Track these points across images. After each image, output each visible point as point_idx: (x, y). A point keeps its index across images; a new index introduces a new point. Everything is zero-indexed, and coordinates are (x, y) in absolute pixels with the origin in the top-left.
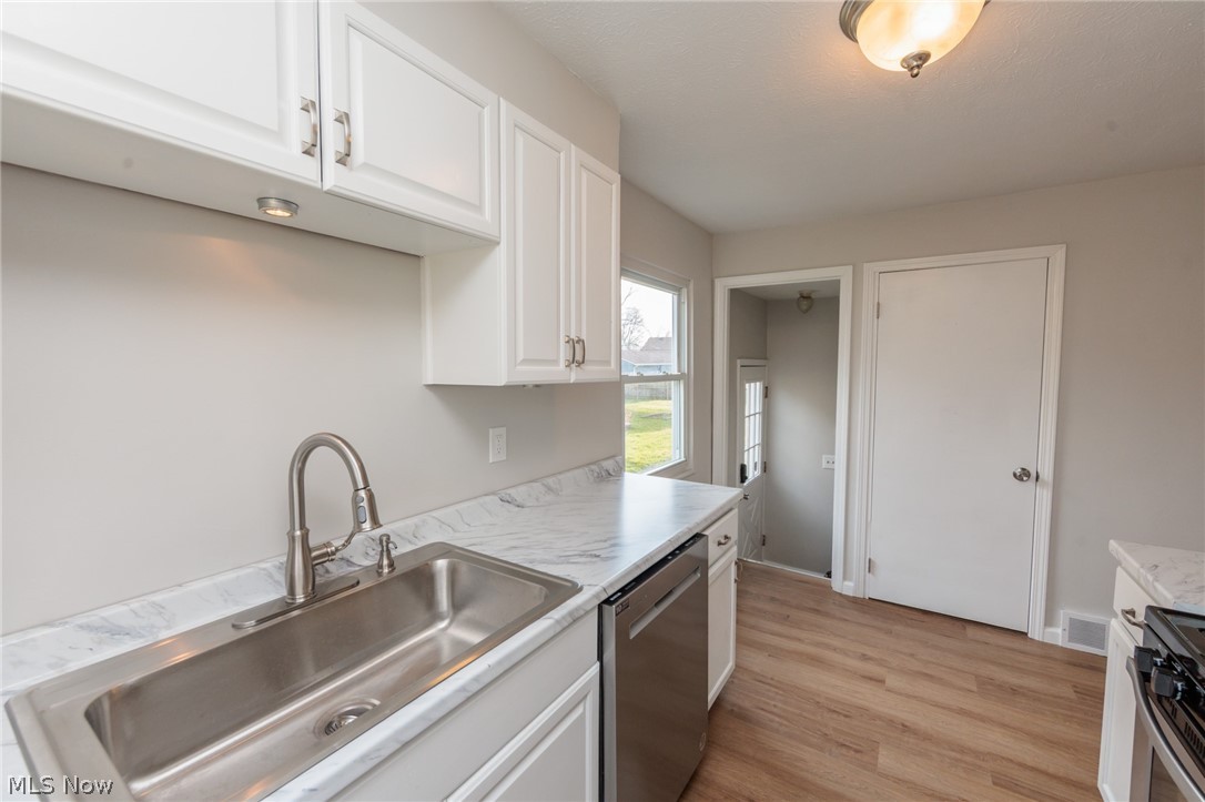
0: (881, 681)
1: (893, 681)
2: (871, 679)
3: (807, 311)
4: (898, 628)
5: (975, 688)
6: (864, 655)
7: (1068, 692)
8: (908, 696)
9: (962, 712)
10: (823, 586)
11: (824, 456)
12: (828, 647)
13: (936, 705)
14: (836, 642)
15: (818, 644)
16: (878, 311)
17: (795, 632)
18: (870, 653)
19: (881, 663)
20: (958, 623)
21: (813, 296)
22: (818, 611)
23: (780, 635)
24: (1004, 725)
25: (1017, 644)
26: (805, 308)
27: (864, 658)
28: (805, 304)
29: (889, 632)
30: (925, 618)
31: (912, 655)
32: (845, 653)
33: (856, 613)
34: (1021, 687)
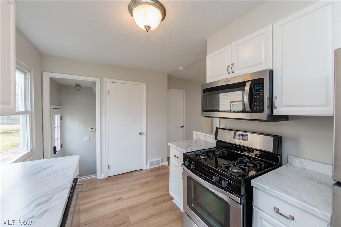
0: (121, 199)
1: (124, 196)
2: (119, 199)
3: (79, 90)
4: (119, 181)
5: (140, 187)
6: (114, 194)
7: (153, 178)
8: (129, 198)
9: (141, 194)
10: (94, 179)
11: (85, 138)
12: (104, 198)
13: (136, 196)
14: (105, 195)
15: (101, 199)
16: (108, 93)
17: (92, 199)
18: (115, 192)
19: (119, 193)
20: (131, 173)
21: (81, 85)
22: (95, 188)
23: (87, 203)
24: (148, 192)
25: (143, 172)
26: (78, 89)
27: (115, 194)
28: (78, 88)
29: (117, 184)
30: (123, 175)
31: (125, 187)
32: (109, 196)
33: (107, 183)
34: (147, 181)
